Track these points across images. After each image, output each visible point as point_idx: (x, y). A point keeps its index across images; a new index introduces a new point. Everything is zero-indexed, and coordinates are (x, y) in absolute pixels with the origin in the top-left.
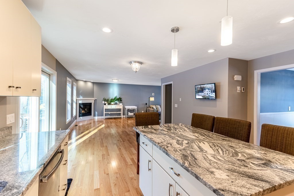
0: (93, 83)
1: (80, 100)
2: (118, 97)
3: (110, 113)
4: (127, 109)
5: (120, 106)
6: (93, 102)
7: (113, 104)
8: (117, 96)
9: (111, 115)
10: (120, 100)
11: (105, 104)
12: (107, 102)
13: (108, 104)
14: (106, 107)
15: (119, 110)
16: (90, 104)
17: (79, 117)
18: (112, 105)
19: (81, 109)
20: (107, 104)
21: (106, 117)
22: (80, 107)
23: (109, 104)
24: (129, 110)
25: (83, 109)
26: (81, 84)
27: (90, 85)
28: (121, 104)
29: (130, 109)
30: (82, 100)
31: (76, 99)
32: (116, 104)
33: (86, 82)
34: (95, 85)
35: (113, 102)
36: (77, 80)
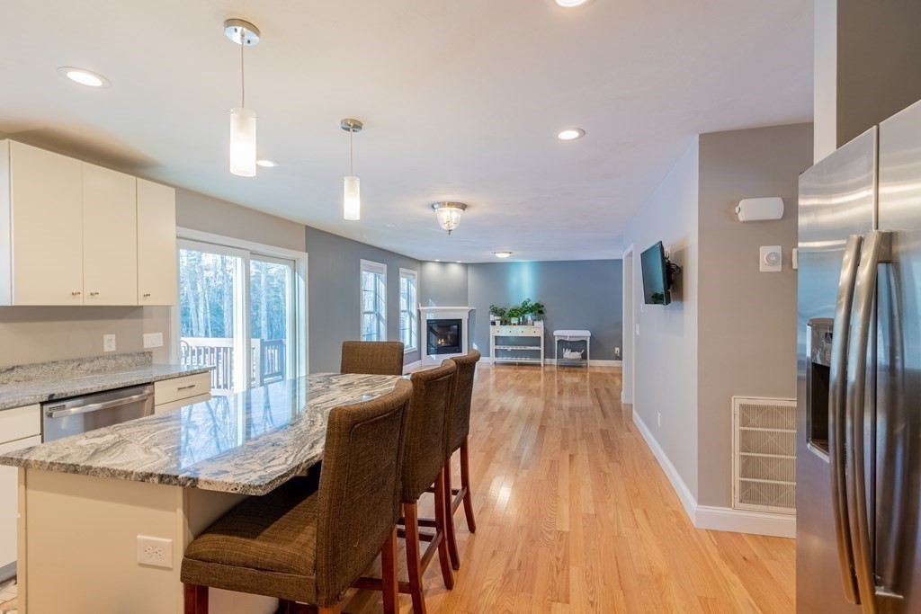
0: (466, 265)
1: (430, 311)
2: (533, 303)
3: (510, 348)
4: (556, 339)
5: (536, 329)
6: (464, 317)
7: (516, 322)
8: (529, 300)
9: (514, 353)
10: (538, 310)
11: (494, 323)
12: (500, 318)
13: (501, 324)
14: (496, 330)
15: (535, 341)
16: (458, 322)
17: (428, 354)
18: (514, 325)
19: (433, 337)
20: (498, 323)
21: (501, 360)
22: (430, 329)
23: (505, 322)
24: (564, 344)
25: (440, 336)
26: (432, 270)
27: (455, 270)
28: (540, 324)
29: (568, 339)
30: (435, 312)
31: (419, 311)
32: (525, 323)
33: (444, 264)
34: (471, 272)
35: (517, 316)
36: (422, 262)
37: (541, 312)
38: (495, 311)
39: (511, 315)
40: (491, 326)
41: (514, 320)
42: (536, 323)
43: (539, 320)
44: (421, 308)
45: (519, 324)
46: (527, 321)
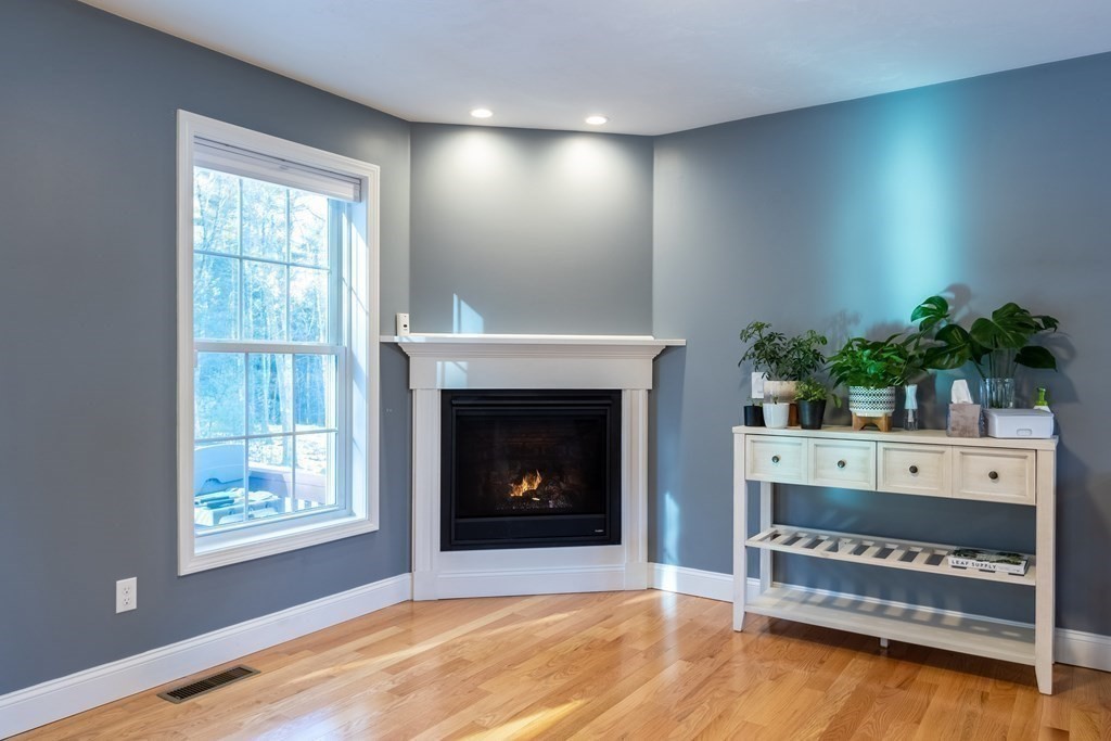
0: (645, 145)
6: (632, 381)
7: (879, 413)
11: (755, 416)
12: (789, 385)
13: (795, 419)
18: (869, 425)
20: (775, 413)
23: (813, 413)
31: (392, 348)
32: (932, 417)
33: (533, 138)
34: (669, 171)
35: (879, 381)
36: (421, 133)
37: (1037, 359)
38: (771, 353)
39: (852, 374)
40: (740, 431)
41: (867, 403)
42: (1005, 424)
43: (1024, 403)
44: (405, 336)
45: (897, 422)
46: (944, 407)
